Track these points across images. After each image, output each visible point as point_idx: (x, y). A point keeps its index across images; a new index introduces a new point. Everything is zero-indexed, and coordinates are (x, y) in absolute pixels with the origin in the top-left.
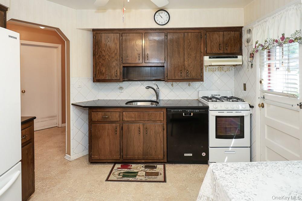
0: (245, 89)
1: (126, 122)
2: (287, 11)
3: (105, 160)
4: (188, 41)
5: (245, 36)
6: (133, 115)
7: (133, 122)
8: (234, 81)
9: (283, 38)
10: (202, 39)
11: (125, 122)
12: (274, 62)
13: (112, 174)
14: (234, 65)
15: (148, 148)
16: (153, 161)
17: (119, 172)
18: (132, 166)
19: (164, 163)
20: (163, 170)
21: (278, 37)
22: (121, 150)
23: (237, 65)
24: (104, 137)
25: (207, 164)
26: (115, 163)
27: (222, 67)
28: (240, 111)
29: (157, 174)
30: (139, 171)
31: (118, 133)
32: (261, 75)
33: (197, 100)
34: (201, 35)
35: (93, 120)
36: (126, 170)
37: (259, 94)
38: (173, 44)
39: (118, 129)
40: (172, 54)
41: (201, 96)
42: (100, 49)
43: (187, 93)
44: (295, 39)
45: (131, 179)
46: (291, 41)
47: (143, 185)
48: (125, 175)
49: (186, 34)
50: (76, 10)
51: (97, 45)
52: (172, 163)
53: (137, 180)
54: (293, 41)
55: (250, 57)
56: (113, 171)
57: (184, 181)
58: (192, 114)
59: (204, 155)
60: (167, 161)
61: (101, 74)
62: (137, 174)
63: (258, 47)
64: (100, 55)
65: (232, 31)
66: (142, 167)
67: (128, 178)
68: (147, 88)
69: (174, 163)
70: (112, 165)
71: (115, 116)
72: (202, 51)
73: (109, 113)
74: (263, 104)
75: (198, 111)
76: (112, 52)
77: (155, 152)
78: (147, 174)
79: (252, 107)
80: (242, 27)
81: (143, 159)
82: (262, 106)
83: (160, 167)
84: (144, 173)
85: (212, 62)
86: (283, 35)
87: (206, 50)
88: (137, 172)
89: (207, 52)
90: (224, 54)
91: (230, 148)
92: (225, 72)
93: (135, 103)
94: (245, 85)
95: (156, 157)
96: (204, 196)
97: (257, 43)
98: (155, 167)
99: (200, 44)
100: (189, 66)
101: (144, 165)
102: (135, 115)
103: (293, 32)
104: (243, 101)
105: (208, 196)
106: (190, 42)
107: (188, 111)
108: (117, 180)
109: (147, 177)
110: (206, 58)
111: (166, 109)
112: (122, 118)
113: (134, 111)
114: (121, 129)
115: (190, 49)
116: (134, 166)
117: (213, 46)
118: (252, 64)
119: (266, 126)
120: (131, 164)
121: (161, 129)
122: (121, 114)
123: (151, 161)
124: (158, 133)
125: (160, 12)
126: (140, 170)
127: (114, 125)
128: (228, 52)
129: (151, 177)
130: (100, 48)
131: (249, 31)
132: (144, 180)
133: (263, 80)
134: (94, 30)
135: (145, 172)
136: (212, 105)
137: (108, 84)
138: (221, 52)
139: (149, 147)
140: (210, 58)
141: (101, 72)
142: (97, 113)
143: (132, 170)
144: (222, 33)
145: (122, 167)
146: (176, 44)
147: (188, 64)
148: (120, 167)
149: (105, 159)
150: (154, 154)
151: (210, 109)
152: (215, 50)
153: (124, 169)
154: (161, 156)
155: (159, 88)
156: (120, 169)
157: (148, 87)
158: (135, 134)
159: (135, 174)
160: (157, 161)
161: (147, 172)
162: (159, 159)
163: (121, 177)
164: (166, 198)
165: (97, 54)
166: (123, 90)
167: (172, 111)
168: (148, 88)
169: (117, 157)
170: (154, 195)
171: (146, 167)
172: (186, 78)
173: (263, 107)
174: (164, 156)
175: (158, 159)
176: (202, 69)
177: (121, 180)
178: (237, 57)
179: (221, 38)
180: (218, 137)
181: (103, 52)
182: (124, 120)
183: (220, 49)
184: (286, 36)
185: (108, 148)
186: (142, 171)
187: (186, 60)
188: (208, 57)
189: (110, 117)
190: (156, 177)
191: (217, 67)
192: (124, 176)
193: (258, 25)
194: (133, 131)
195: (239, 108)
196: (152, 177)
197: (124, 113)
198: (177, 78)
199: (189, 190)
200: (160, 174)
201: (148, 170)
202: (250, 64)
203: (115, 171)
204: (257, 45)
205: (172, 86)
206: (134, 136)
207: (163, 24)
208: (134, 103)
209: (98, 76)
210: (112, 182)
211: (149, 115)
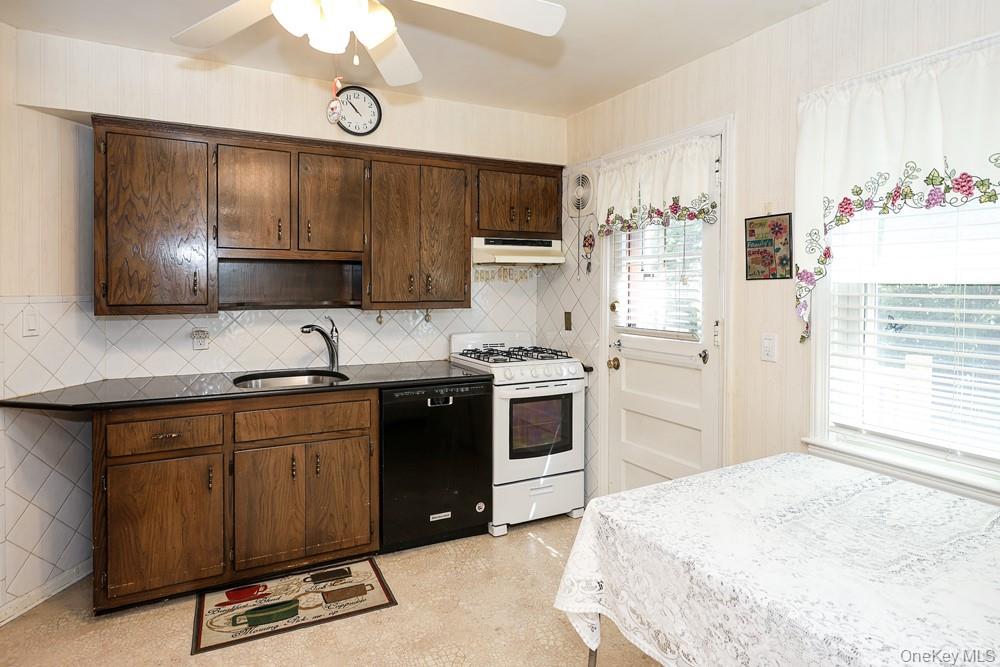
0: (568, 327)
1: (248, 445)
2: (684, 147)
3: (163, 590)
4: (432, 191)
5: (570, 193)
6: (272, 420)
7: (272, 443)
8: (535, 307)
9: (675, 207)
10: (469, 188)
11: (243, 446)
12: (640, 261)
13: (204, 627)
14: (537, 265)
15: (323, 519)
16: (338, 557)
17: (231, 615)
18: (266, 587)
19: (368, 556)
20: (374, 575)
21: (663, 203)
22: (231, 541)
23: (545, 264)
24: (159, 511)
25: (488, 533)
26: (200, 594)
27: (508, 267)
28: (563, 382)
29: (360, 590)
30: (299, 596)
31: (217, 485)
32: (613, 291)
33: (446, 360)
34: (466, 178)
35: (113, 454)
36: (252, 604)
37: (606, 337)
38: (388, 197)
39: (217, 476)
40: (386, 226)
41: (457, 348)
42: (129, 191)
43: (418, 343)
44: (701, 212)
45: (281, 624)
46: (692, 216)
47: (331, 629)
48: (255, 618)
49: (425, 169)
50: (15, 30)
51: (114, 176)
52: (393, 551)
53: (306, 621)
54: (695, 216)
55: (584, 246)
56: (206, 619)
57: (445, 587)
58: (451, 398)
59: (481, 511)
60: (380, 546)
61: (131, 285)
62: (297, 607)
63: (613, 223)
64: (126, 213)
65: (541, 176)
66: (304, 580)
67: (271, 625)
68: (306, 332)
69: (398, 550)
70: (192, 603)
71: (207, 428)
72: (468, 222)
73: (180, 423)
74: (616, 360)
75: (467, 389)
76: (177, 208)
77: (346, 526)
78: (329, 598)
79: (588, 369)
80: (561, 168)
81: (306, 557)
82: (615, 365)
83: (361, 571)
84: (319, 598)
85: (498, 255)
86: (676, 201)
87: (478, 221)
88: (296, 601)
89: (481, 227)
90: (520, 233)
91: (542, 480)
92: (516, 281)
93: (260, 381)
94: (568, 316)
95: (347, 542)
96: (579, 582)
97: (610, 212)
98: (348, 573)
99: (463, 200)
100: (433, 263)
101: (306, 575)
102: (280, 418)
103: (696, 196)
104: (568, 357)
105: (588, 578)
106: (435, 194)
107: (442, 392)
108: (233, 639)
109: (333, 605)
110: (478, 243)
111: (376, 390)
112: (231, 434)
113: (277, 406)
114: (227, 473)
115: (437, 215)
116: (272, 585)
117: (495, 209)
118: (589, 263)
119: (623, 412)
120: (261, 584)
121: (362, 455)
122: (229, 421)
123: (330, 558)
124: (354, 467)
125: (351, 93)
126: (302, 591)
127: (201, 461)
128: (531, 230)
129: (344, 602)
130: (125, 189)
131: (583, 180)
132: (327, 616)
133: (617, 302)
134: (97, 119)
135: (320, 594)
136: (500, 372)
137: (146, 322)
138: (516, 228)
139: (325, 515)
140: (487, 242)
141: (131, 278)
142: (131, 424)
143: (273, 600)
144: (518, 176)
145: (234, 598)
146: (398, 196)
147: (431, 258)
148: (226, 600)
149: (166, 584)
150: (340, 534)
151: (496, 381)
152: (501, 224)
153: (245, 603)
154: (362, 536)
155: (336, 331)
156: (230, 607)
157: (309, 328)
158: (277, 481)
159: (290, 608)
160: (350, 554)
161: (326, 592)
162: (357, 546)
163: (246, 626)
164: (414, 644)
165: (116, 209)
166: (207, 341)
167: (397, 395)
168: (307, 329)
169: (215, 567)
170: (377, 645)
171: (316, 579)
172: (424, 298)
173: (617, 367)
174: (371, 533)
175: (353, 545)
176: (467, 273)
177: (249, 635)
178: (549, 244)
179: (515, 191)
180: (515, 454)
181: (140, 204)
182: (240, 438)
183: (512, 220)
184: (682, 204)
185: (179, 545)
186: (307, 592)
187: (425, 245)
188: (483, 239)
189: (187, 435)
190: (360, 598)
191: (496, 268)
192: (253, 623)
193: (612, 170)
194: (271, 471)
195: (562, 374)
196: (348, 601)
197: (239, 416)
198: (399, 297)
199: (466, 607)
200: (368, 588)
201: (328, 587)
202: (584, 264)
203: (211, 616)
204: (612, 217)
205: (380, 323)
206: (275, 488)
207: (359, 132)
208: (253, 382)
209: (119, 293)
210: (218, 651)
211: (325, 413)
